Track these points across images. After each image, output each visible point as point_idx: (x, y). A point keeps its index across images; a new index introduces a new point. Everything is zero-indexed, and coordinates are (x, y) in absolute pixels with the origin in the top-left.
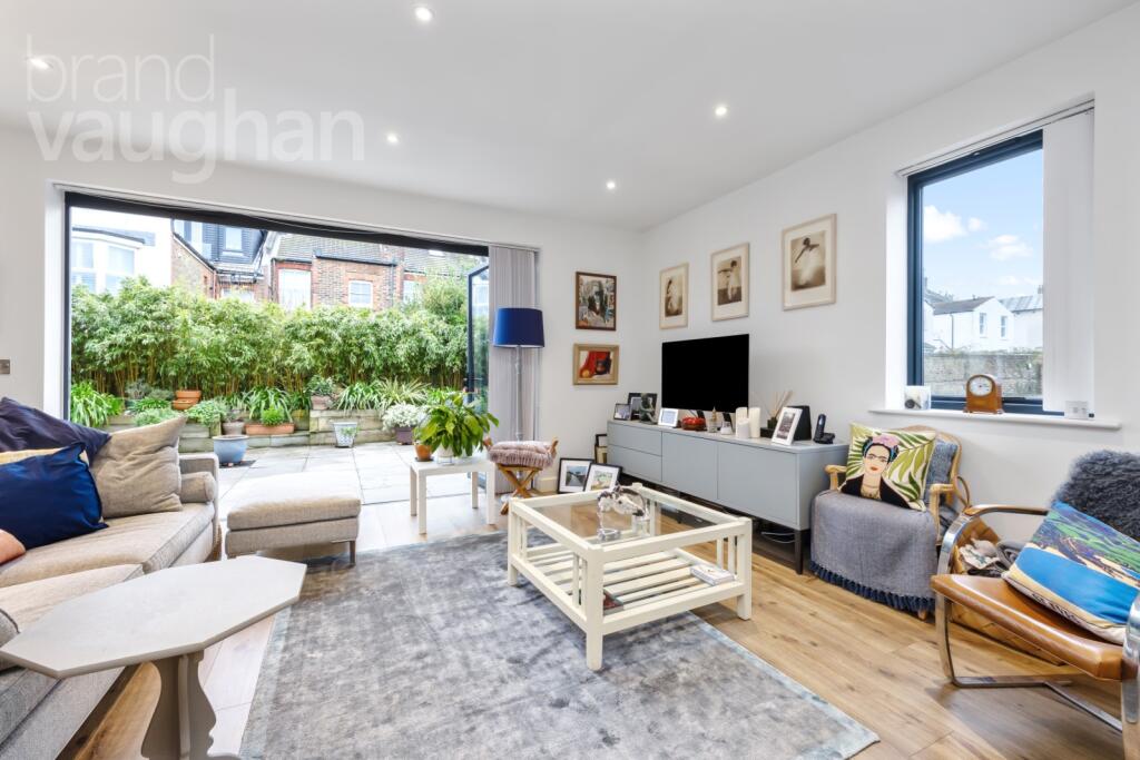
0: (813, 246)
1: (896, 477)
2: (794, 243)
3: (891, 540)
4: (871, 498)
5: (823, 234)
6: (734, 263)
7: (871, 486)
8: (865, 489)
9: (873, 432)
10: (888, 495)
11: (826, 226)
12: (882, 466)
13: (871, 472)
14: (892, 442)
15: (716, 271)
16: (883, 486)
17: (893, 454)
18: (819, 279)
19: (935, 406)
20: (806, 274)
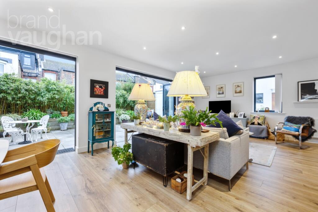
0: (239, 87)
1: (260, 121)
2: (235, 86)
3: (261, 130)
4: (256, 125)
5: (241, 85)
6: (222, 88)
7: (256, 123)
8: (255, 123)
9: (255, 115)
10: (259, 124)
11: (242, 84)
12: (258, 120)
13: (256, 121)
14: (259, 117)
15: (217, 89)
16: (258, 123)
17: (259, 118)
18: (240, 92)
19: (259, 112)
20: (238, 91)
